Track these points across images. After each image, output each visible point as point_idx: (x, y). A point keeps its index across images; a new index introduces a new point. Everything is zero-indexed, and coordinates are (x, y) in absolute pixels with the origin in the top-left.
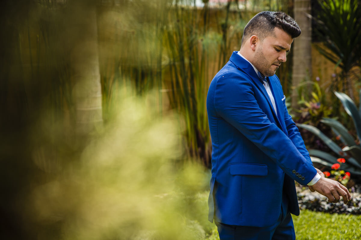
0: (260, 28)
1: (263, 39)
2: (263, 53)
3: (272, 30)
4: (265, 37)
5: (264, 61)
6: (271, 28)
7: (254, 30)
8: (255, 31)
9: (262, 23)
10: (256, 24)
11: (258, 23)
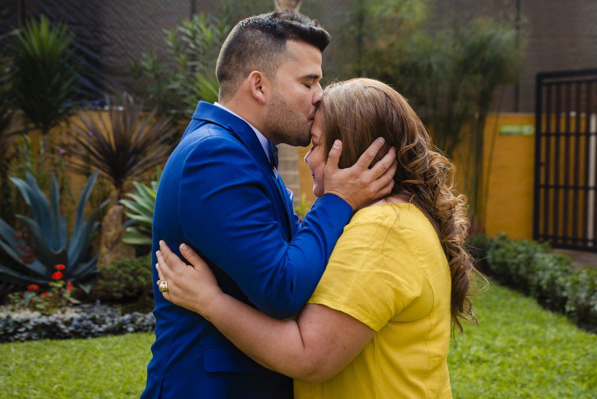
0: (259, 55)
1: (275, 74)
2: (284, 103)
3: (283, 48)
4: (275, 67)
5: (292, 117)
6: (279, 45)
7: (247, 62)
8: (250, 63)
9: (257, 42)
10: (246, 49)
11: (250, 45)
